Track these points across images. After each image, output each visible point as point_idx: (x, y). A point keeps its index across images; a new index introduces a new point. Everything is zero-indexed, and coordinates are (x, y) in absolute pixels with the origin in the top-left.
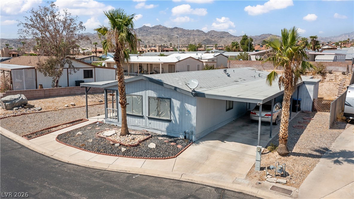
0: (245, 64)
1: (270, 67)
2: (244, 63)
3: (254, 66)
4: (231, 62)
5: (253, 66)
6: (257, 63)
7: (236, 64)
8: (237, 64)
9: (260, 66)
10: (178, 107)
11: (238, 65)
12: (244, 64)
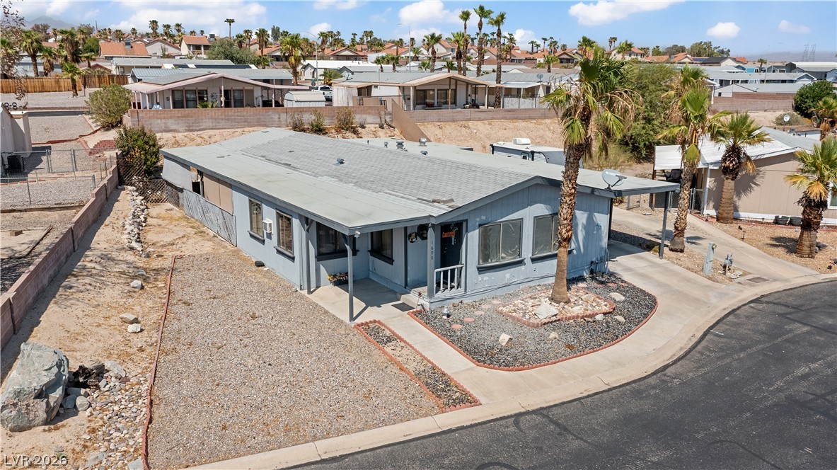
0: (183, 117)
1: (245, 122)
2: (179, 115)
3: (207, 120)
4: (140, 115)
5: (204, 120)
6: (213, 114)
7: (158, 118)
8: (161, 118)
9: (220, 121)
10: (583, 224)
11: (163, 121)
12: (178, 117)
